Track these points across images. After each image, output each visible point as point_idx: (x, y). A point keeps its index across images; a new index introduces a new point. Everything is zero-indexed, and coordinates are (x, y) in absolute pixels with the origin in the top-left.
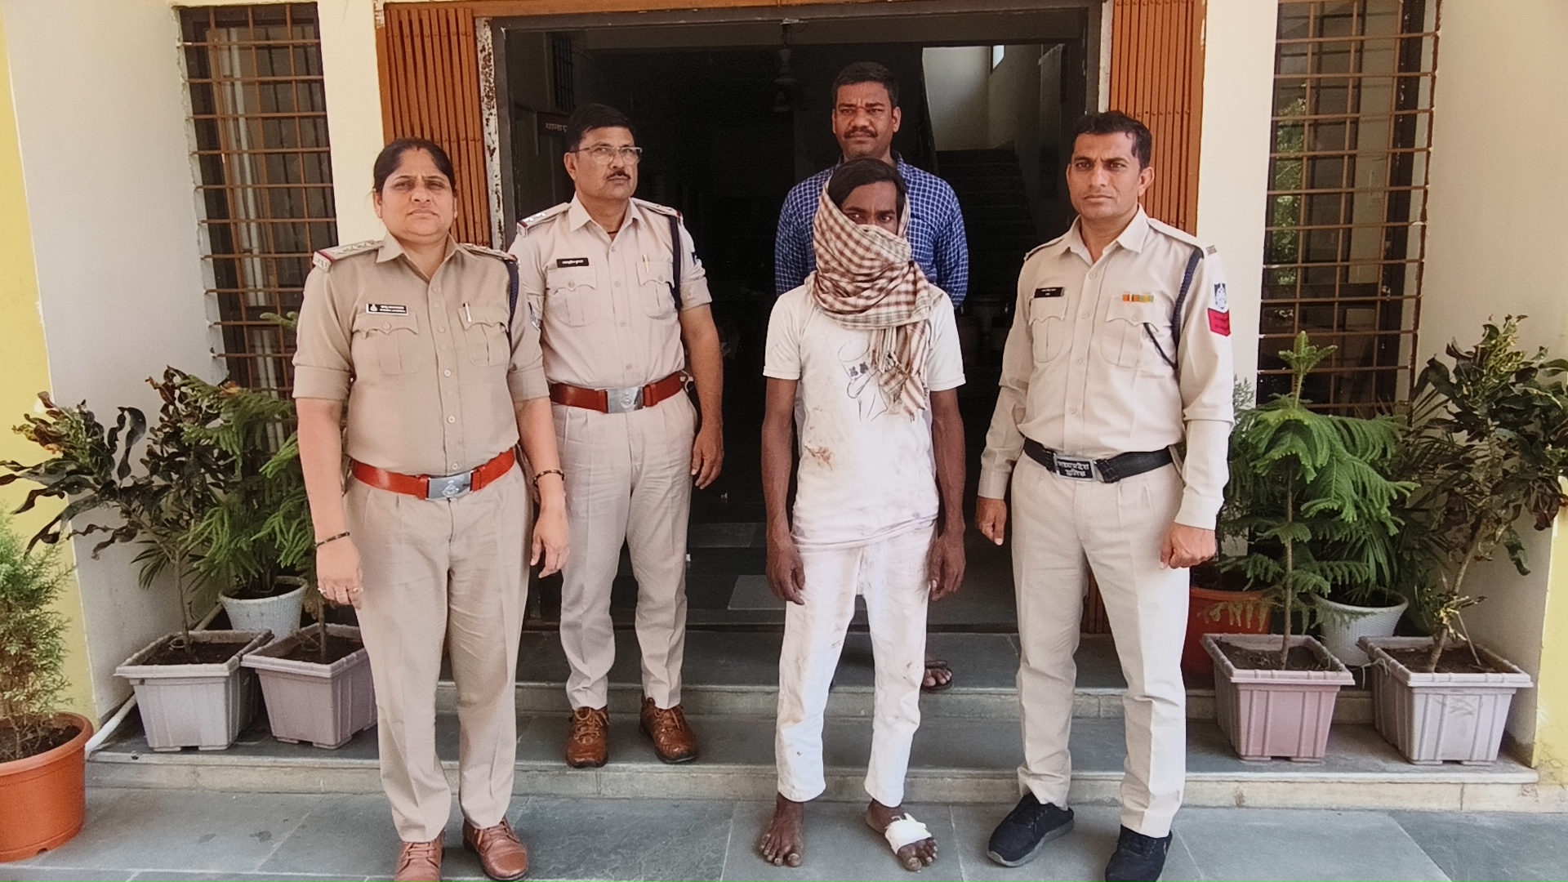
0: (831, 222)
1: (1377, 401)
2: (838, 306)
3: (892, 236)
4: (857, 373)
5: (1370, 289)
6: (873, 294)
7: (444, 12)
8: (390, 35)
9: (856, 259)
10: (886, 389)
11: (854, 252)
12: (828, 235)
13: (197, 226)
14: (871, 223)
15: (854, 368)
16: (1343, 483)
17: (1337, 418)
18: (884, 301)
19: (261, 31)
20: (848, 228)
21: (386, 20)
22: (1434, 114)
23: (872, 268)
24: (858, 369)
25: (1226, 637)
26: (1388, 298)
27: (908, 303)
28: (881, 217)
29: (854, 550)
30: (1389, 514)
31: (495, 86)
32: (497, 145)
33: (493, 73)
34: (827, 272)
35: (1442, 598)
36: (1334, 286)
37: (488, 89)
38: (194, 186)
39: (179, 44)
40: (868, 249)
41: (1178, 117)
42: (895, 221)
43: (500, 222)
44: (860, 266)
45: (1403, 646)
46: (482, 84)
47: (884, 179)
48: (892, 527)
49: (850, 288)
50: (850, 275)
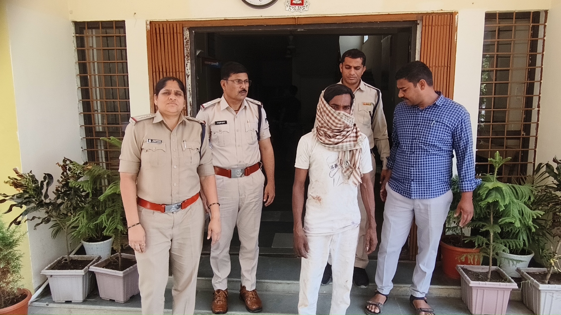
0: (325, 109)
1: (521, 175)
2: (327, 142)
3: (349, 115)
4: (333, 168)
5: (518, 133)
6: (341, 137)
7: (172, 24)
8: (152, 33)
9: (334, 124)
10: (345, 174)
11: (334, 121)
12: (323, 114)
13: (78, 102)
14: (341, 110)
15: (332, 166)
16: (515, 211)
17: (510, 185)
18: (345, 140)
19: (104, 30)
20: (332, 112)
21: (150, 27)
22: (543, 68)
23: (340, 127)
24: (334, 166)
25: (465, 266)
26: (524, 136)
27: (354, 141)
28: (345, 108)
29: (329, 237)
30: (532, 224)
31: (190, 52)
32: (190, 73)
33: (189, 47)
34: (322, 128)
35: (551, 255)
36: (505, 131)
37: (187, 53)
38: (77, 87)
39: (74, 35)
40: (339, 120)
41: (446, 68)
42: (349, 109)
43: (190, 102)
44: (336, 127)
45: (534, 271)
46: (185, 51)
47: (346, 93)
48: (344, 228)
49: (331, 135)
50: (331, 130)
